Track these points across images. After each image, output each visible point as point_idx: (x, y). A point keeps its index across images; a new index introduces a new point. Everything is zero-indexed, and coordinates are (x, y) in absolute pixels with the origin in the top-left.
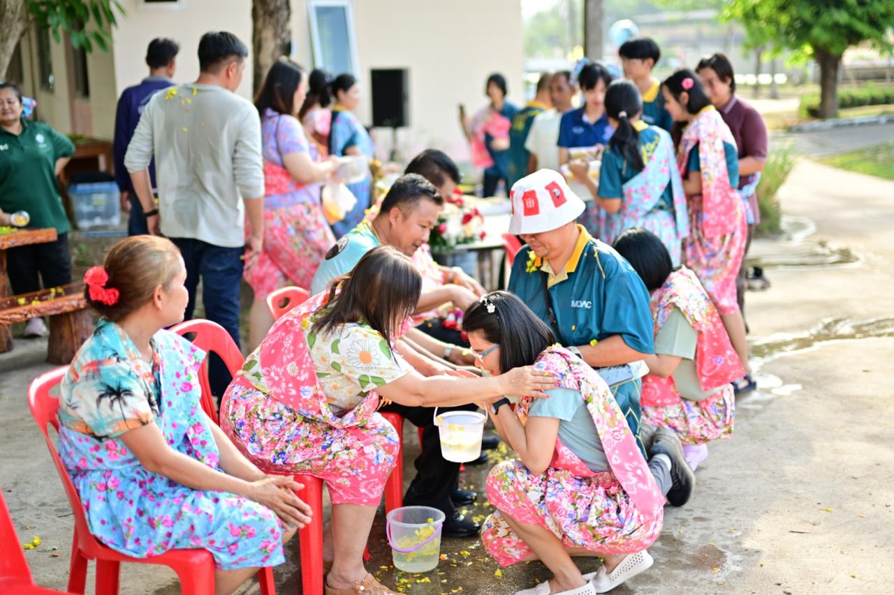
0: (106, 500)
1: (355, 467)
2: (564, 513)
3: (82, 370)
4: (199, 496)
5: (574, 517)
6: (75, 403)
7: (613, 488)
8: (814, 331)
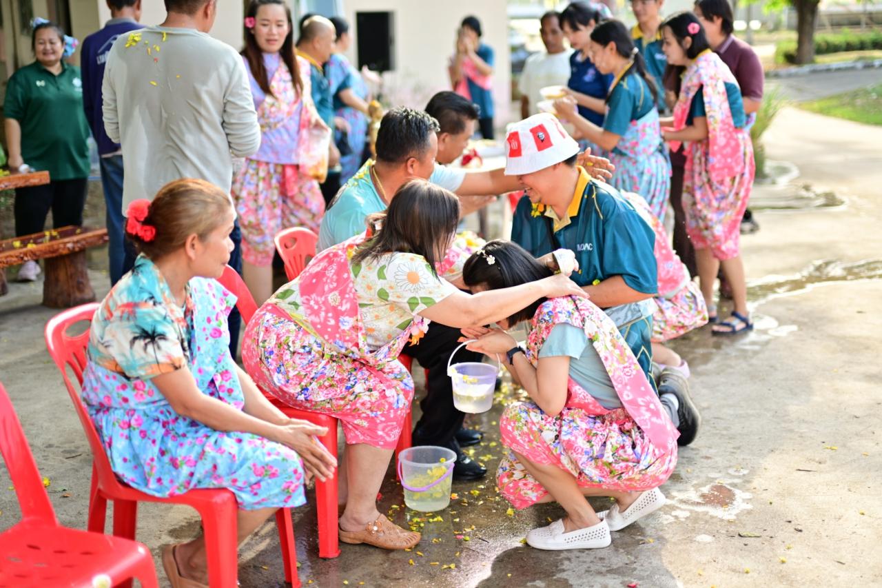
0: (129, 438)
1: (375, 409)
2: (580, 451)
3: (116, 310)
4: (221, 436)
5: (591, 455)
6: (108, 342)
7: (627, 423)
8: (805, 273)
